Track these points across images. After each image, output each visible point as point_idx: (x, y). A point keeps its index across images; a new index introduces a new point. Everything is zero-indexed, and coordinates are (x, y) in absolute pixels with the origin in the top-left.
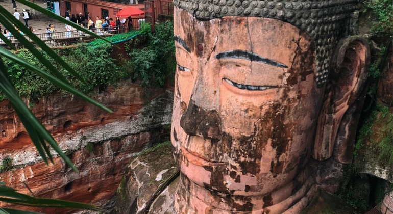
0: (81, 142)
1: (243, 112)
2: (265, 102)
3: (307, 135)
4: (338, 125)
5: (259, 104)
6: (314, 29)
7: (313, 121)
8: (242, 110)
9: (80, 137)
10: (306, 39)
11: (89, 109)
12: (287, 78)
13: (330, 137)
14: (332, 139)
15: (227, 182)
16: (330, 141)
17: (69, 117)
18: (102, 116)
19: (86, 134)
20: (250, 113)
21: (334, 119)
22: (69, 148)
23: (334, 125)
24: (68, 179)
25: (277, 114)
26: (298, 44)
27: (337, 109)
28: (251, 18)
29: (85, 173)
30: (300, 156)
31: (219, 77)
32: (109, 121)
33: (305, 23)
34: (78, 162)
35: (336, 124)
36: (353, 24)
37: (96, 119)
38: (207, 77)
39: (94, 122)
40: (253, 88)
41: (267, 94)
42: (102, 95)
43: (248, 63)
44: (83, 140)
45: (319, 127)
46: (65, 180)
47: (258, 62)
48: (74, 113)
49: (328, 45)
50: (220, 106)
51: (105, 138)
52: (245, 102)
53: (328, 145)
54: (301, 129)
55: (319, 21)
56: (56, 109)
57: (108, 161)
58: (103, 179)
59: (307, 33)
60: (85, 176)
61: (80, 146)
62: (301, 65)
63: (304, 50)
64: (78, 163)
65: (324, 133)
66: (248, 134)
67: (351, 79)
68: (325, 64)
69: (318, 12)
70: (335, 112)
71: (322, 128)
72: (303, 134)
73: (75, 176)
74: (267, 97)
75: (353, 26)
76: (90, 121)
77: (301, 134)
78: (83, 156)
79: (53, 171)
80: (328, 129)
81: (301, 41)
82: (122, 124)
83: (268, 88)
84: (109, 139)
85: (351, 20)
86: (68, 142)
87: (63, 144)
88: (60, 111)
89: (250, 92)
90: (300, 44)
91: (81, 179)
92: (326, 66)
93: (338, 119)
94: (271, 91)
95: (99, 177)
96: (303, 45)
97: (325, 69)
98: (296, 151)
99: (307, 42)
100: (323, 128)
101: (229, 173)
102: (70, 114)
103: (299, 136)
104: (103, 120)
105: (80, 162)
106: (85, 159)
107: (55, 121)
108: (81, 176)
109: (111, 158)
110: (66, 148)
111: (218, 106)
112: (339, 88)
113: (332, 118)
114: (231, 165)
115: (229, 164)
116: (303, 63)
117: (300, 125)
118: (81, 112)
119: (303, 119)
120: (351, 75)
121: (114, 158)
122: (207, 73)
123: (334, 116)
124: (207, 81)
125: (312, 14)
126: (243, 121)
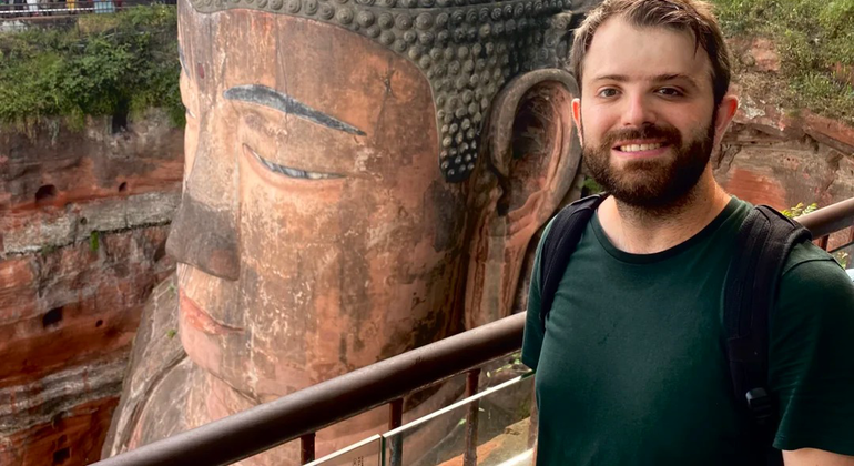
0: (76, 229)
1: (276, 224)
2: (320, 207)
3: (429, 285)
4: (519, 263)
5: (307, 211)
6: (427, 52)
7: (442, 253)
8: (273, 220)
9: (73, 218)
10: (406, 74)
11: (93, 163)
12: (366, 158)
13: (501, 289)
14: (505, 293)
15: (250, 374)
16: (500, 296)
17: (48, 179)
18: (120, 179)
19: (86, 213)
20: (290, 228)
21: (507, 249)
22: (48, 240)
23: (508, 260)
24: (49, 301)
25: (346, 235)
26: (388, 85)
27: (512, 228)
28: (284, 17)
29: (88, 292)
30: (414, 329)
31: (237, 138)
32: (138, 190)
33: (402, 38)
34: (69, 268)
35: (513, 260)
36: (553, 42)
37: (108, 185)
38: (214, 136)
39: (104, 191)
40: (294, 173)
41: (322, 190)
42: (118, 136)
43: (281, 117)
44: (81, 228)
45: (473, 264)
46: (43, 305)
47: (300, 117)
48: (60, 169)
49: (473, 89)
50: (240, 205)
51: (130, 223)
52: (279, 203)
53: (497, 305)
54: (411, 272)
55: (440, 35)
56: (15, 160)
57: (138, 270)
58: (129, 305)
59: (408, 62)
60: (89, 298)
61: (74, 237)
62: (398, 131)
63: (402, 98)
64: (70, 271)
65: (486, 279)
66: (285, 273)
67: (545, 164)
68: (465, 132)
69: (434, 14)
70: (509, 234)
71: (481, 267)
72: (416, 281)
73: (67, 297)
74: (325, 197)
75: (553, 47)
76: (95, 187)
77: (410, 283)
78: (83, 258)
79: (13, 285)
80: (494, 269)
81: (394, 77)
82: (166, 198)
83: (325, 176)
84: (139, 226)
85: (547, 32)
86: (45, 228)
87: (33, 231)
88: (26, 164)
89: (289, 181)
90: (392, 85)
91: (80, 302)
92: (470, 135)
93: (517, 249)
94: (332, 184)
95: (120, 301)
96: (401, 87)
97: (466, 140)
98: (402, 317)
99: (410, 81)
100: (483, 266)
101: (252, 355)
102: (50, 172)
103: (406, 286)
104: (122, 187)
105: (74, 269)
106: (88, 264)
107: (16, 184)
108: (80, 298)
109: (145, 264)
110: (42, 240)
111: (236, 203)
112: (520, 181)
113: (503, 246)
114: (255, 338)
115: (252, 337)
116: (402, 128)
117: (406, 263)
118: (75, 169)
119: (413, 251)
120: (545, 155)
121: (152, 265)
122: (214, 128)
123: (507, 243)
124: (213, 146)
125: (418, 19)
126: (277, 244)
